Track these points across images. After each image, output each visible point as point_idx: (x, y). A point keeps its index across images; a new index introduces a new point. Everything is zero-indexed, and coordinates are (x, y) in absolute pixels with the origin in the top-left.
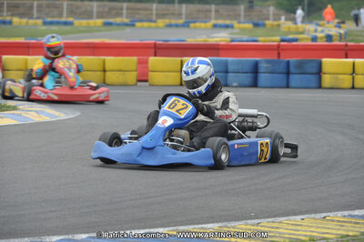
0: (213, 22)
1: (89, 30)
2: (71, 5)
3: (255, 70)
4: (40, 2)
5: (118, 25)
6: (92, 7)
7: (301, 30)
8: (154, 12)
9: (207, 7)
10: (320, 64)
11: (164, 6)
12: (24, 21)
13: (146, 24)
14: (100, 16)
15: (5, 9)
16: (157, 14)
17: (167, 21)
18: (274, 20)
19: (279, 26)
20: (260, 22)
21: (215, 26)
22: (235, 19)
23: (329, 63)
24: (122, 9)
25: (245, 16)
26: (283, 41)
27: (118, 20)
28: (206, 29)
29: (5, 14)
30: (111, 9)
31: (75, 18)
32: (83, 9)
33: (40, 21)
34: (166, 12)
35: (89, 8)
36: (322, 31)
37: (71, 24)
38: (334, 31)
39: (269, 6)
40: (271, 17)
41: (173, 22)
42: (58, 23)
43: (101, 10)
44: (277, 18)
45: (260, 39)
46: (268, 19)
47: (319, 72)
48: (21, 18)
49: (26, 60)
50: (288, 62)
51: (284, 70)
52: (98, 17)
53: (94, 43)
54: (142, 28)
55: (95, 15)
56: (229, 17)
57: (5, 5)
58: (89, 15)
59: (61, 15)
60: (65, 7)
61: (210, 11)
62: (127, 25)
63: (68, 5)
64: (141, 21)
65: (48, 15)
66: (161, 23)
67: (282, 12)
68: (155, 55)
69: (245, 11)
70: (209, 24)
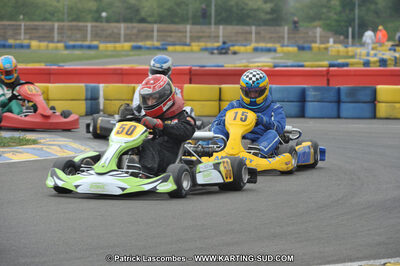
0: (254, 45)
1: (116, 55)
2: (97, 27)
3: (302, 98)
4: (62, 24)
5: (148, 49)
6: (120, 29)
7: (350, 54)
8: (188, 35)
9: (247, 28)
10: (375, 92)
11: (198, 27)
12: (43, 44)
13: (178, 48)
14: (128, 39)
15: (23, 31)
16: (191, 37)
17: (202, 44)
18: (322, 43)
19: (326, 49)
20: (306, 45)
21: (256, 50)
22: (279, 42)
23: (384, 90)
24: (153, 31)
25: (289, 38)
26: (331, 66)
27: (148, 43)
28: (246, 53)
29: (22, 37)
30: (140, 31)
31: (100, 42)
32: (109, 32)
33: (61, 45)
34: (201, 34)
35: (116, 31)
36: (375, 55)
37: (96, 47)
38: (388, 55)
39: (316, 27)
40: (318, 39)
41: (209, 45)
42: (81, 47)
43: (128, 32)
44: (325, 40)
45: (306, 64)
46: (315, 42)
47: (373, 100)
48: (40, 41)
49: (47, 88)
50: (339, 89)
51: (335, 99)
52: (126, 41)
53: (121, 69)
54: (175, 52)
55: (122, 39)
56: (271, 40)
57: (23, 27)
58: (115, 38)
59: (84, 38)
60: (89, 29)
61: (251, 33)
62: (158, 49)
63: (92, 27)
64: (174, 44)
65: (70, 38)
66: (196, 46)
67: (330, 34)
68: (190, 83)
69: (289, 33)
70: (250, 48)
